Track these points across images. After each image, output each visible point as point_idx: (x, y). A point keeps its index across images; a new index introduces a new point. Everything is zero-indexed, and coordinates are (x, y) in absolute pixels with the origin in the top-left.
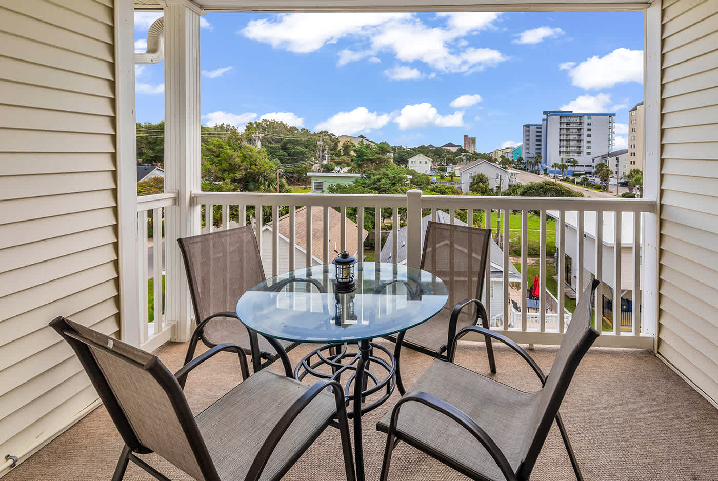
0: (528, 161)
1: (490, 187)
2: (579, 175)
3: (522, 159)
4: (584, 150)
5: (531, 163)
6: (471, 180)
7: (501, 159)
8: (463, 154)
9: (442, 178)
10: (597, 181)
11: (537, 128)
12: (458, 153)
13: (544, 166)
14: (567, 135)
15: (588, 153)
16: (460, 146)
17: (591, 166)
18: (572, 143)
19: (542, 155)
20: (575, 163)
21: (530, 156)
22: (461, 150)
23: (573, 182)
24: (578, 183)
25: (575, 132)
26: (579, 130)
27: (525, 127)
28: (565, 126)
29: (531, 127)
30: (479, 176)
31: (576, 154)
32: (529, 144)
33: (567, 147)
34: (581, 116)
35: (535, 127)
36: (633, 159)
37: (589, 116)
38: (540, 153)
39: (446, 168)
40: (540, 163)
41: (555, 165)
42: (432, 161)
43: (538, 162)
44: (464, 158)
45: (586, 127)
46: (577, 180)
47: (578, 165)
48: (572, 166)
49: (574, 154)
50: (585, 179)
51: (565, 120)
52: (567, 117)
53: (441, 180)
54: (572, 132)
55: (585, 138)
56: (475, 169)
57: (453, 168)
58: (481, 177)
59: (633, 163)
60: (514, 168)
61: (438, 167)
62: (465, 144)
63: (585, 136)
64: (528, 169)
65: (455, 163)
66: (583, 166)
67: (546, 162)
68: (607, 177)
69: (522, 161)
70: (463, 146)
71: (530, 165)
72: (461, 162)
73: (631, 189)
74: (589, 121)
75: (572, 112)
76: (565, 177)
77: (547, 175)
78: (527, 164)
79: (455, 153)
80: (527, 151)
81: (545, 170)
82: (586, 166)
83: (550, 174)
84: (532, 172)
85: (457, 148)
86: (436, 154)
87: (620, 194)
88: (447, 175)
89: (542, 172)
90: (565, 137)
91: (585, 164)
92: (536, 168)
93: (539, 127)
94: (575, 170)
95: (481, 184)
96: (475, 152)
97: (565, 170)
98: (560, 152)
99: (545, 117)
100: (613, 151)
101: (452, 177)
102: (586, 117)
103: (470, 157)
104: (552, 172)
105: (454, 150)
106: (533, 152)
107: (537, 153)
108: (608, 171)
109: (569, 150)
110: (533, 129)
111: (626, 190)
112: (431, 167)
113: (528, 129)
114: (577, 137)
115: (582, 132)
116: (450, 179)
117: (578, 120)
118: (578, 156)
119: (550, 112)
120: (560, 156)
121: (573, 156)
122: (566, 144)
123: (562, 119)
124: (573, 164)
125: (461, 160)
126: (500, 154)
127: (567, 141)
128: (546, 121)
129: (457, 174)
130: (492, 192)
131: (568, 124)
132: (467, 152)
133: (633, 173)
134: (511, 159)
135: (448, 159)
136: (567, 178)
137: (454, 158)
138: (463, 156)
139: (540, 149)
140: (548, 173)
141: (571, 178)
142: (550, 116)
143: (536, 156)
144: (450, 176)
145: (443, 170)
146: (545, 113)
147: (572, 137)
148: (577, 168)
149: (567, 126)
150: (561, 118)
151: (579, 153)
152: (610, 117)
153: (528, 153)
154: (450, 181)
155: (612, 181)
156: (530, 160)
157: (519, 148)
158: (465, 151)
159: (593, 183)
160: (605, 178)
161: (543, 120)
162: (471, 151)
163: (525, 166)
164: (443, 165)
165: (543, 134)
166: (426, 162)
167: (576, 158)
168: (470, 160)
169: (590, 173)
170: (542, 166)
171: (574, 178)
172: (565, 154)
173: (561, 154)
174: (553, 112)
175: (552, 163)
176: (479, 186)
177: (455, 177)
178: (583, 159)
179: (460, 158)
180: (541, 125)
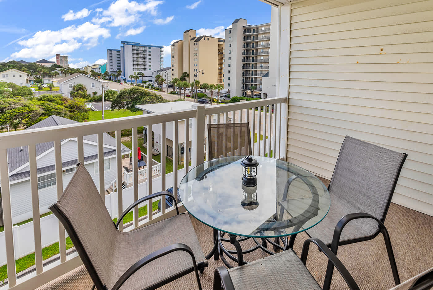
0: (112, 74)
1: (88, 94)
2: (146, 82)
3: (108, 73)
4: (147, 67)
5: (114, 75)
6: (71, 90)
7: (91, 73)
8: (58, 69)
9: (40, 88)
10: (156, 85)
11: (117, 52)
12: (52, 68)
13: (123, 77)
14: (137, 58)
15: (150, 69)
16: (54, 62)
17: (152, 77)
18: (140, 63)
19: (122, 70)
20: (143, 75)
21: (114, 70)
22: (55, 66)
23: (143, 86)
24: (146, 87)
25: (142, 56)
26: (144, 55)
27: (108, 51)
28: (136, 52)
29: (113, 51)
30: (78, 85)
31: (143, 70)
32: (112, 63)
33: (137, 65)
34: (145, 47)
35: (116, 51)
36: (173, 72)
37: (150, 47)
38: (120, 69)
39: (43, 80)
40: (121, 75)
41: (132, 76)
42: (27, 75)
43: (119, 75)
44: (60, 72)
45: (148, 53)
46: (145, 85)
47: (144, 77)
48: (141, 77)
49: (142, 70)
50: (150, 85)
51: (135, 48)
52: (137, 46)
53: (40, 91)
54: (140, 56)
55: (147, 60)
56: (73, 81)
57: (49, 80)
58: (80, 86)
59: (173, 75)
60: (102, 79)
61: (34, 79)
62: (57, 61)
63: (148, 58)
64: (112, 80)
65: (51, 76)
66: (147, 77)
67: (124, 75)
68: (162, 83)
69: (108, 74)
70: (56, 62)
71: (114, 76)
72: (57, 75)
73: (174, 89)
74: (150, 50)
75: (139, 43)
76: (138, 84)
77: (126, 83)
78: (111, 76)
79: (50, 68)
80: (111, 67)
81: (125, 80)
82: (149, 77)
83: (128, 82)
84: (115, 81)
85: (52, 64)
86: (30, 69)
87: (169, 92)
88: (46, 86)
89: (122, 82)
90: (136, 59)
91: (148, 76)
92: (119, 79)
93: (118, 51)
94: (143, 79)
95: (80, 91)
96: (68, 67)
97: (137, 79)
98: (133, 68)
99: (122, 45)
100: (163, 68)
101: (51, 88)
102: (148, 47)
103: (65, 71)
104: (129, 81)
105: (49, 65)
106: (115, 69)
107: (118, 69)
108: (162, 79)
109: (139, 67)
110: (114, 53)
111: (171, 90)
112: (27, 80)
113: (111, 52)
114: (143, 59)
115: (146, 56)
116: (49, 89)
117: (143, 49)
118: (144, 71)
119: (126, 42)
120: (133, 70)
121: (141, 71)
122: (137, 63)
123: (134, 48)
124: (141, 76)
125: (57, 74)
126: (90, 69)
127: (138, 61)
128: (123, 48)
129: (55, 84)
130: (90, 97)
131: (137, 51)
132: (62, 67)
133: (175, 80)
134: (99, 73)
135: (44, 73)
136: (139, 84)
137: (50, 72)
138: (59, 70)
139: (120, 66)
140: (126, 81)
141: (142, 84)
142: (126, 45)
143: (118, 70)
144: (48, 87)
145: (41, 82)
146: (122, 42)
147: (140, 59)
148: (144, 78)
149: (137, 52)
150: (133, 46)
151: (145, 69)
152: (161, 48)
153: (112, 68)
154: (48, 91)
155: (164, 85)
156: (114, 73)
157: (105, 65)
158: (59, 67)
159: (154, 87)
160: (160, 84)
161: (121, 47)
162: (64, 65)
163: (110, 78)
164: (38, 78)
165: (121, 56)
166: (21, 76)
167: (143, 72)
168: (65, 74)
169: (151, 81)
170: (122, 77)
171: (143, 84)
172: (136, 70)
173: (134, 70)
174: (128, 42)
175: (129, 75)
176: (78, 93)
177: (54, 87)
178: (147, 73)
179: (56, 72)
180: (120, 50)
